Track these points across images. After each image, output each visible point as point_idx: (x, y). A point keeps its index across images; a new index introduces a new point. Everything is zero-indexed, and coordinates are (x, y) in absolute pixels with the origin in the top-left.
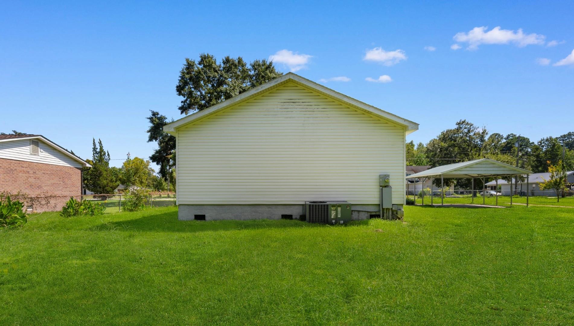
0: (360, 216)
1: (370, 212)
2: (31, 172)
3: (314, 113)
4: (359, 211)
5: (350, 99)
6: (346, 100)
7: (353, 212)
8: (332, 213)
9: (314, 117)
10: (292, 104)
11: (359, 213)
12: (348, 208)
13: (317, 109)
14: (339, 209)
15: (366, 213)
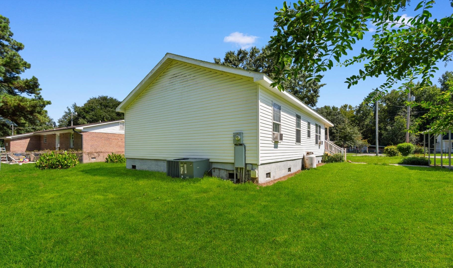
0: (220, 174)
1: (228, 170)
2: (120, 139)
3: (188, 82)
4: (219, 169)
5: (205, 63)
6: (202, 64)
7: (215, 169)
8: (181, 169)
9: (187, 86)
10: (175, 78)
11: (219, 171)
12: (191, 165)
13: (190, 79)
14: (185, 166)
15: (225, 171)
